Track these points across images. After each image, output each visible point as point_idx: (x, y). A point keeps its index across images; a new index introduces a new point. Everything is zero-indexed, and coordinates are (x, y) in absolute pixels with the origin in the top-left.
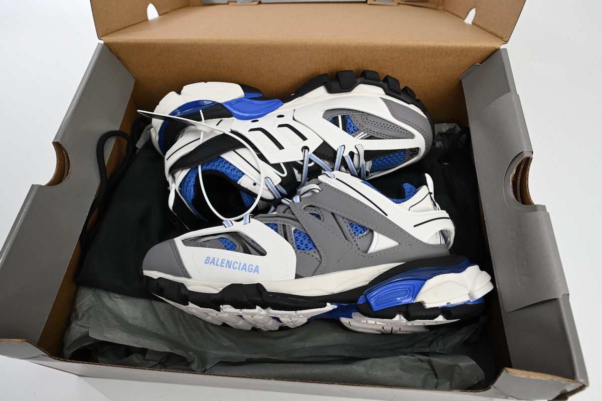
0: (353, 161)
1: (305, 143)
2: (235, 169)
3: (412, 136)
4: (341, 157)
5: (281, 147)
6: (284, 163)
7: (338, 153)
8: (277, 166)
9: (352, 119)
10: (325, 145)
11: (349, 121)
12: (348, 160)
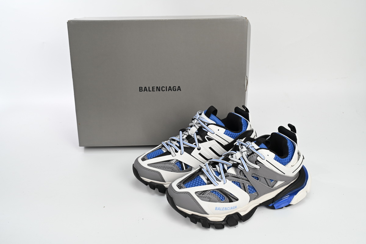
0: (175, 149)
1: (199, 152)
2: (228, 135)
3: (148, 165)
4: (181, 149)
5: (210, 148)
6: (207, 141)
7: (183, 151)
8: (210, 139)
9: (179, 168)
10: (190, 153)
11: (180, 167)
12: (177, 149)
